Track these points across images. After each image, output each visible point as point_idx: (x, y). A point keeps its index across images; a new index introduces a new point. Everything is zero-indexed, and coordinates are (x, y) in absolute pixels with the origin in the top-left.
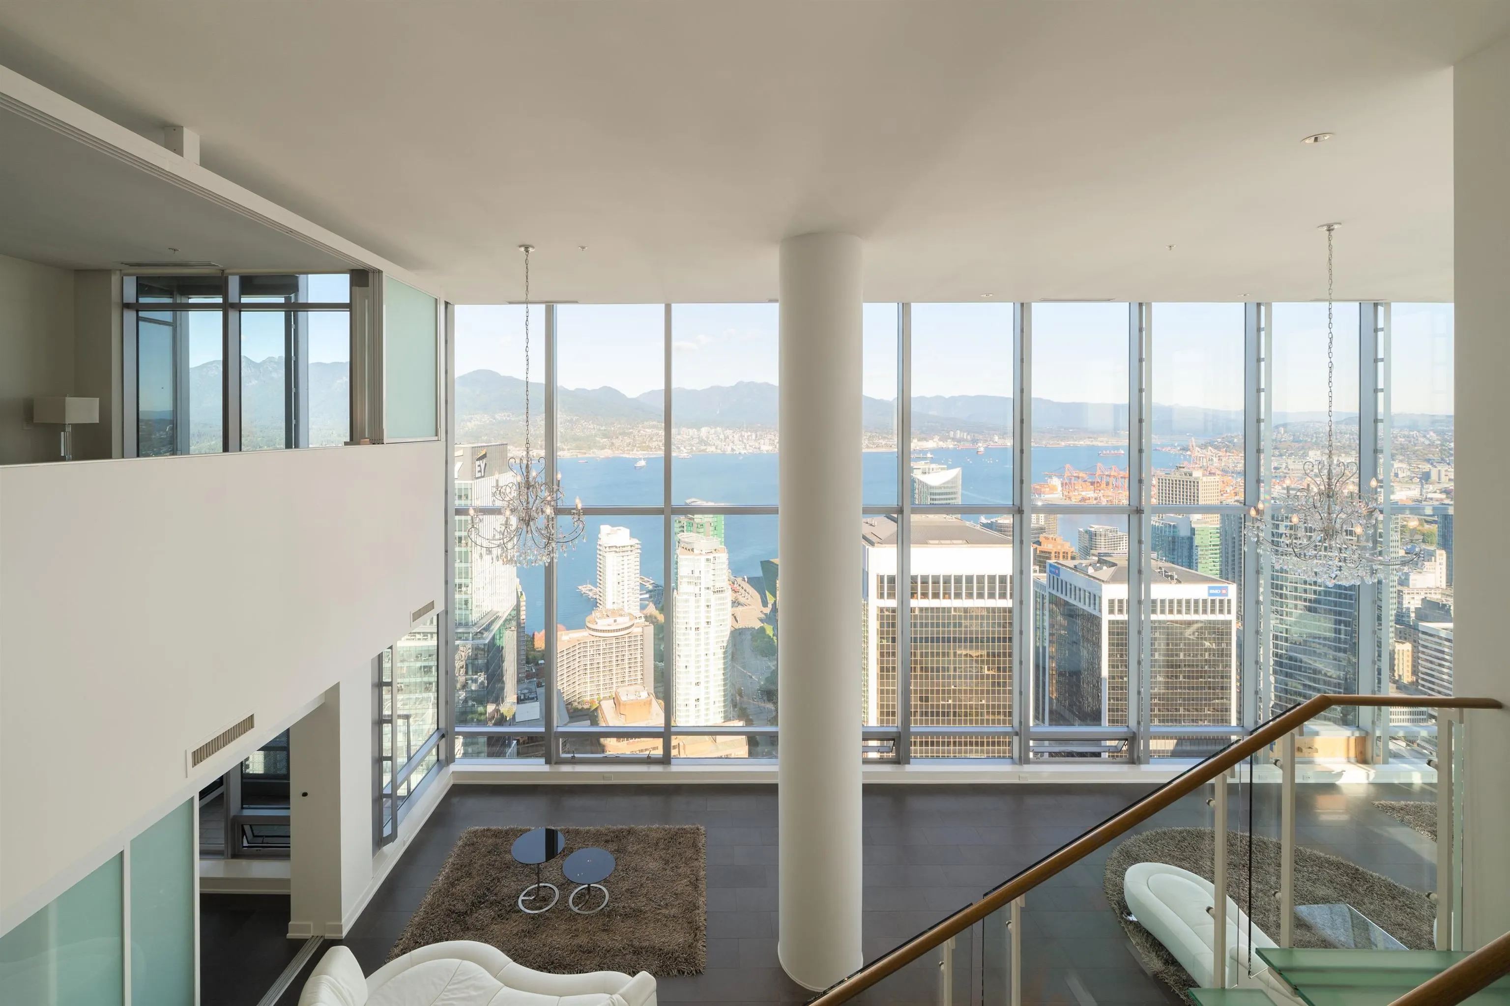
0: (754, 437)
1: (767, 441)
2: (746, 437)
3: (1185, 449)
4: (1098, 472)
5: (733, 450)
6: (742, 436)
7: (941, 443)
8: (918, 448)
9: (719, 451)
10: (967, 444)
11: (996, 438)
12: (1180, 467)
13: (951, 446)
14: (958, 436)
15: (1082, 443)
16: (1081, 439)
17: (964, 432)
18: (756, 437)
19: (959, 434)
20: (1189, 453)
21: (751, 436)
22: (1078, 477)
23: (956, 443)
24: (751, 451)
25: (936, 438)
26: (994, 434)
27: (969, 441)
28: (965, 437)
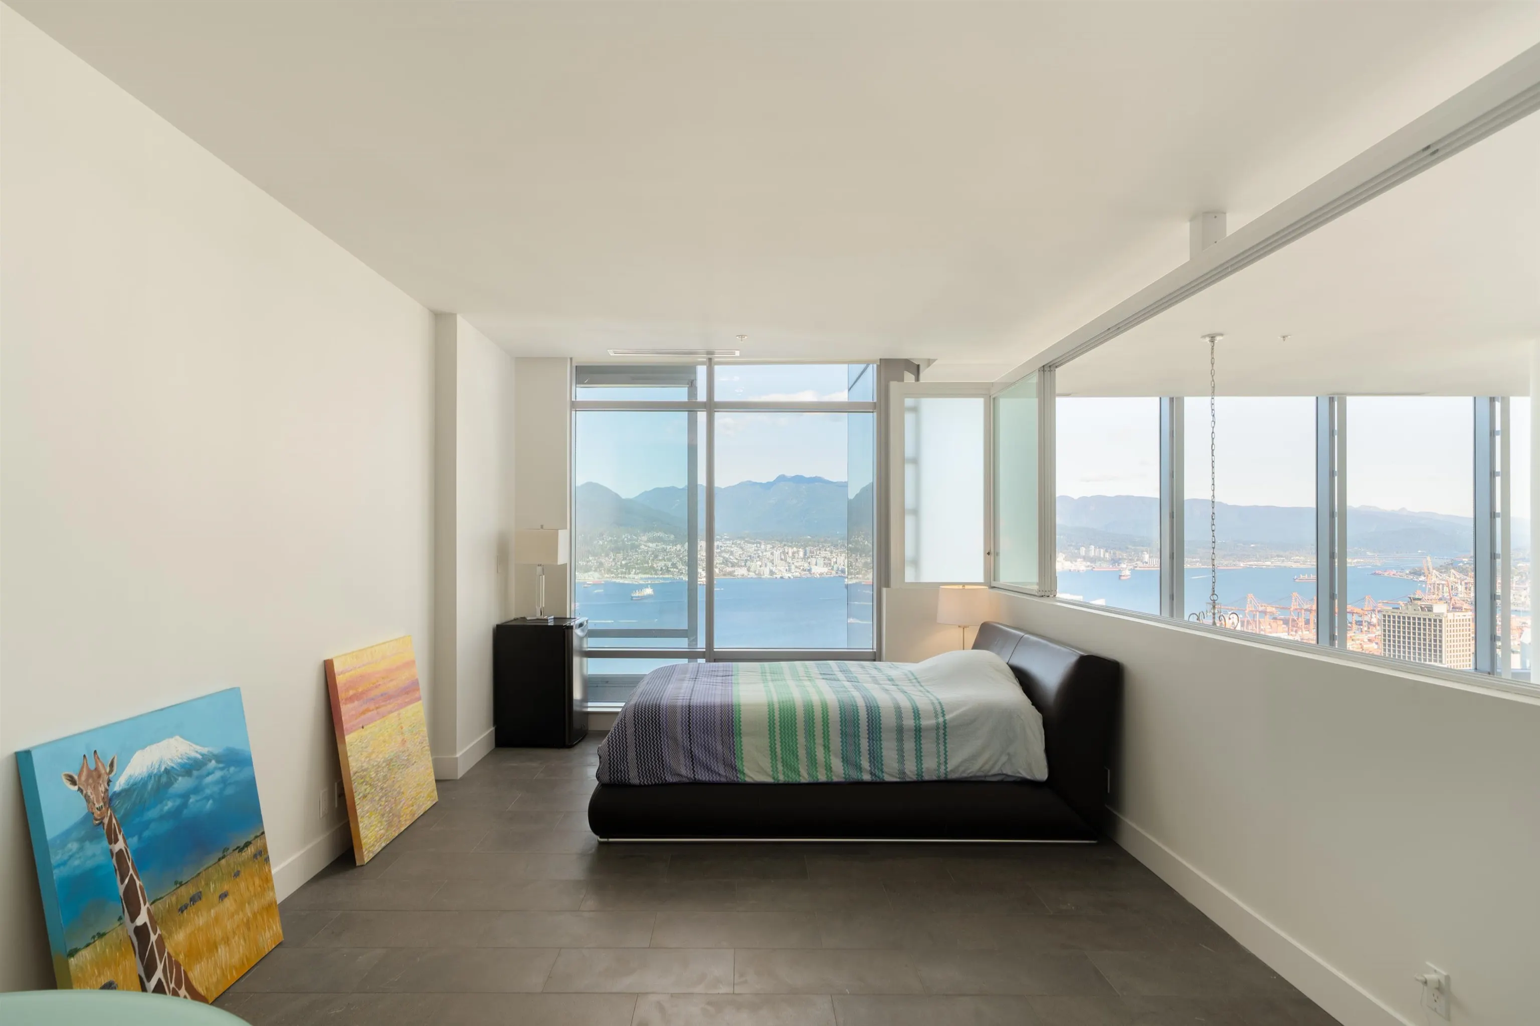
0: (801, 554)
1: (821, 561)
2: (790, 554)
3: (1417, 573)
4: (1294, 605)
5: (772, 573)
6: (784, 552)
7: (1068, 565)
9: (752, 575)
10: (1105, 565)
11: (1146, 557)
12: (1413, 599)
14: (1092, 554)
15: (1268, 563)
16: (1267, 558)
17: (1100, 547)
18: (805, 554)
19: (1092, 551)
20: (1422, 578)
21: (798, 551)
23: (1089, 563)
24: (797, 574)
26: (1142, 552)
27: (1107, 561)
28: (1102, 556)
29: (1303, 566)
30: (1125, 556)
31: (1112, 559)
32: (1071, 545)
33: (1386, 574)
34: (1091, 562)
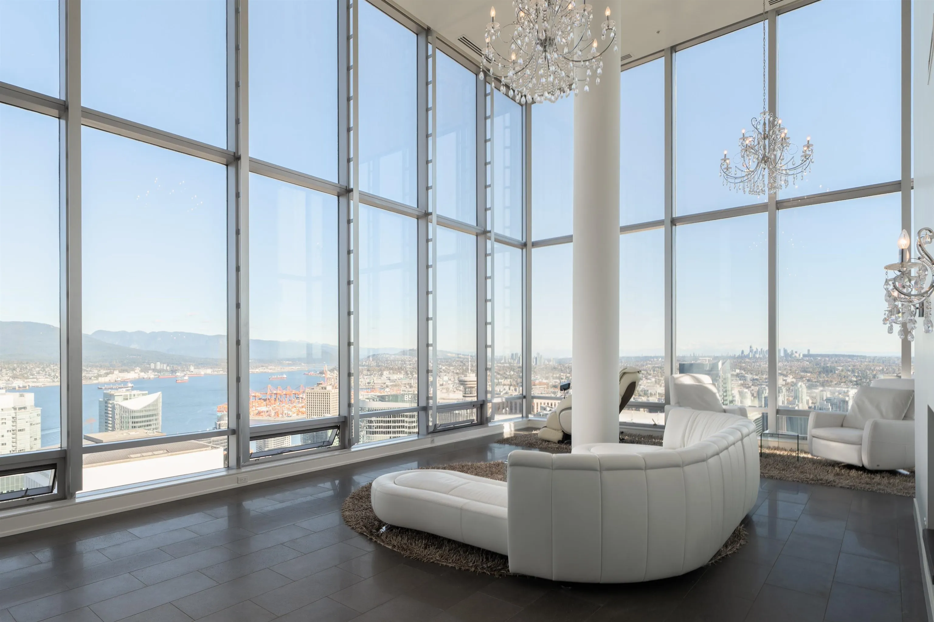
3: (322, 373)
4: (268, 391)
7: (143, 375)
8: (119, 379)
10: (167, 374)
11: (192, 368)
12: (319, 384)
13: (152, 376)
15: (257, 370)
17: (164, 363)
19: (159, 366)
20: (324, 375)
22: (255, 396)
23: (156, 373)
25: (138, 369)
26: (190, 365)
27: (168, 371)
28: (165, 368)
29: (274, 371)
30: (179, 368)
31: (172, 371)
32: (145, 362)
33: (309, 374)
34: (158, 372)
